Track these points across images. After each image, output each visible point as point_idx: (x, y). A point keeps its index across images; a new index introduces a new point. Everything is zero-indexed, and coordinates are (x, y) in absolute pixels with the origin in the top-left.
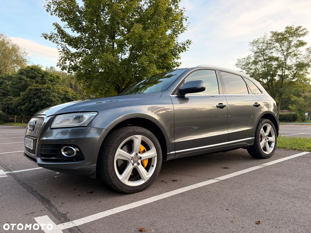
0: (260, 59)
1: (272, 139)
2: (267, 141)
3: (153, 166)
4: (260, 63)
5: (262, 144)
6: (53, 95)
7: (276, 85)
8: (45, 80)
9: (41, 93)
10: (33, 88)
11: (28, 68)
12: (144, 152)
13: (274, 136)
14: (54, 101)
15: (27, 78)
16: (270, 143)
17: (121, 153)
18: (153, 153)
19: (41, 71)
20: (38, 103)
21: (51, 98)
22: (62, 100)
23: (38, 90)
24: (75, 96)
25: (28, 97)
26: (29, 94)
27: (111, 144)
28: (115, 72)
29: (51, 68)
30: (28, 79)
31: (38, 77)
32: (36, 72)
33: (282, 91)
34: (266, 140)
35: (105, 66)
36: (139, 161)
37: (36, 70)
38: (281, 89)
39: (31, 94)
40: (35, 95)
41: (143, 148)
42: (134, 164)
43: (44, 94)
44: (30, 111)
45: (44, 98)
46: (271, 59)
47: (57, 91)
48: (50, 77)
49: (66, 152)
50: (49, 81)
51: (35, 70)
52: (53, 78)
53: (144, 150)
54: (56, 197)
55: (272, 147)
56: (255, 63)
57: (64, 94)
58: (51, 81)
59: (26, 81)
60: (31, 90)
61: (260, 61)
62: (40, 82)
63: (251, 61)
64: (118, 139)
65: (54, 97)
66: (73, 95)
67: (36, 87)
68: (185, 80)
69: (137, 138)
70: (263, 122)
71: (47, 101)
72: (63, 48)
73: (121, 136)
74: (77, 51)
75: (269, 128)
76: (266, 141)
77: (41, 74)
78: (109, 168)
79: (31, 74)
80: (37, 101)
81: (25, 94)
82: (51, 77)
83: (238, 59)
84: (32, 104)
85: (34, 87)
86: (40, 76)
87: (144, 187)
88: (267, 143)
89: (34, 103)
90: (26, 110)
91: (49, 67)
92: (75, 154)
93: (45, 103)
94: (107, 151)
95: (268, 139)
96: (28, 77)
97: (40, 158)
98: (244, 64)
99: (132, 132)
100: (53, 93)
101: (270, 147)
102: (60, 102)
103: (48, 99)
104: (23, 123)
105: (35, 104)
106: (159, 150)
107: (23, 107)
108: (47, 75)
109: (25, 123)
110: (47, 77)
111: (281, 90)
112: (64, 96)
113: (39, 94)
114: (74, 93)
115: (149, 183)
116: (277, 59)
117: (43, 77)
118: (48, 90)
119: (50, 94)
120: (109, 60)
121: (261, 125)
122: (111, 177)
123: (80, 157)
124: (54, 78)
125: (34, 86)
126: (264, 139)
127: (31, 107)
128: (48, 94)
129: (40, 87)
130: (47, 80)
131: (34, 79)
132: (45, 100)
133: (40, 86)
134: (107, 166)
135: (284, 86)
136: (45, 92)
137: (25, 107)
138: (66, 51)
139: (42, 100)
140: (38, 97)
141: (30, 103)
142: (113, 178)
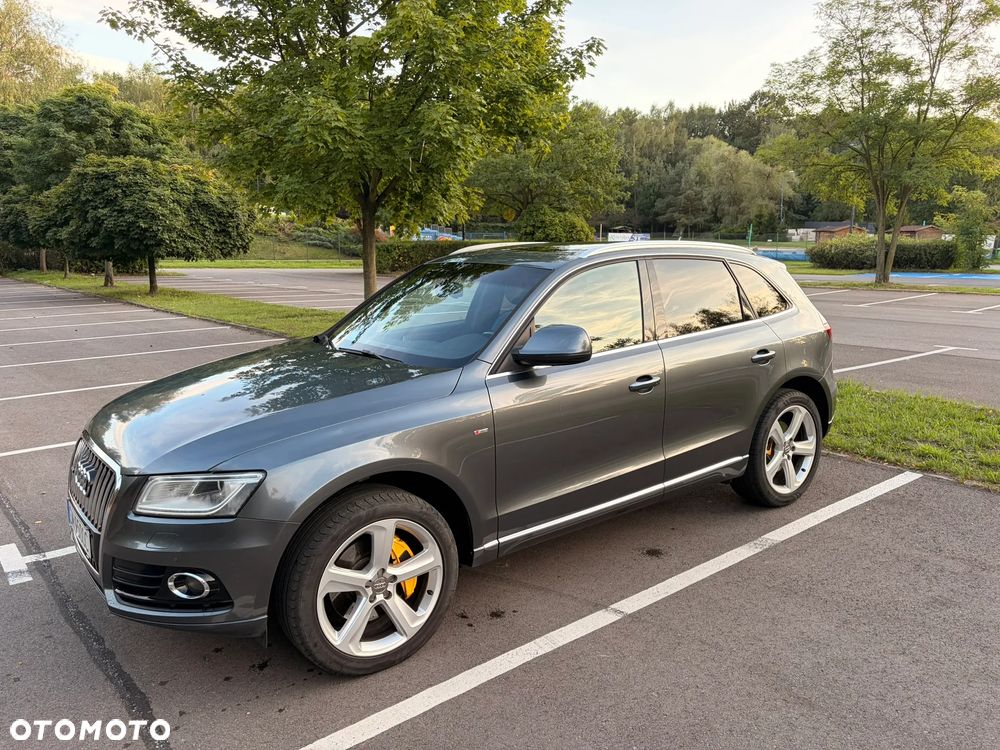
0: (847, 64)
1: (807, 447)
2: (789, 457)
3: (430, 593)
4: (846, 77)
5: (771, 469)
6: (155, 195)
7: (894, 158)
8: (127, 136)
9: (115, 186)
10: (89, 170)
11: (67, 96)
12: (405, 557)
13: (812, 439)
14: (163, 215)
15: (67, 131)
16: (797, 460)
17: (335, 578)
18: (432, 559)
19: (109, 107)
20: (109, 223)
21: (150, 205)
22: (188, 211)
23: (105, 176)
24: (230, 195)
25: (74, 200)
26: (79, 191)
27: (305, 559)
28: (349, 156)
29: (147, 69)
30: (72, 136)
31: (101, 127)
32: (94, 112)
33: (908, 180)
34: (785, 453)
35: (316, 139)
36: (391, 588)
37: (93, 104)
38: (909, 173)
39: (83, 192)
40: (96, 193)
41: (402, 547)
42: (375, 597)
43: (126, 193)
44: (86, 246)
45: (127, 204)
46: (888, 64)
47: (168, 179)
48: (141, 125)
49: (184, 587)
50: (141, 138)
51: (89, 103)
52: (150, 129)
53: (406, 552)
54: (166, 683)
55: (803, 470)
56: (834, 74)
57: (192, 189)
58: (147, 138)
59: (63, 141)
60: (83, 176)
61: (850, 72)
62: (111, 143)
63: (819, 70)
64: (326, 541)
65: (161, 201)
66: (225, 194)
67: (99, 166)
68: (536, 316)
69: (383, 528)
70: (780, 404)
71: (137, 216)
72: (173, 63)
73: (335, 533)
74: (224, 65)
75: (801, 415)
76: (786, 457)
77: (112, 117)
78: (302, 624)
79: (78, 119)
80: (105, 215)
81: (65, 193)
82: (145, 126)
83: (773, 65)
84: (92, 224)
85: (94, 169)
86: (110, 122)
87: (405, 653)
88: (790, 462)
89: (98, 221)
90: (72, 243)
91: (140, 67)
92: (207, 591)
93: (133, 223)
94: (297, 578)
95: (793, 449)
96: (69, 127)
97: (112, 591)
98: (793, 80)
99: (367, 515)
100: (156, 190)
101: (797, 471)
102: (181, 218)
103: (142, 209)
104: (69, 274)
105: (100, 225)
106: (449, 547)
107: (64, 234)
108: (133, 121)
109: (76, 271)
110: (133, 127)
111: (907, 177)
112: (192, 197)
113: (112, 191)
114: (226, 184)
115: (420, 641)
116: (904, 67)
117: (117, 125)
118: (139, 178)
119: (146, 193)
120: (327, 121)
121: (774, 412)
122: (311, 645)
123: (219, 597)
124: (154, 129)
125: (92, 161)
126: (780, 453)
127: (90, 235)
128: (141, 191)
129: (111, 167)
130: (132, 138)
131: (91, 132)
132: (131, 211)
133: (113, 163)
134: (297, 619)
135: (919, 162)
136: (128, 186)
137: (72, 233)
138: (185, 70)
139: (121, 211)
140: (109, 202)
141: (86, 221)
142: (315, 645)
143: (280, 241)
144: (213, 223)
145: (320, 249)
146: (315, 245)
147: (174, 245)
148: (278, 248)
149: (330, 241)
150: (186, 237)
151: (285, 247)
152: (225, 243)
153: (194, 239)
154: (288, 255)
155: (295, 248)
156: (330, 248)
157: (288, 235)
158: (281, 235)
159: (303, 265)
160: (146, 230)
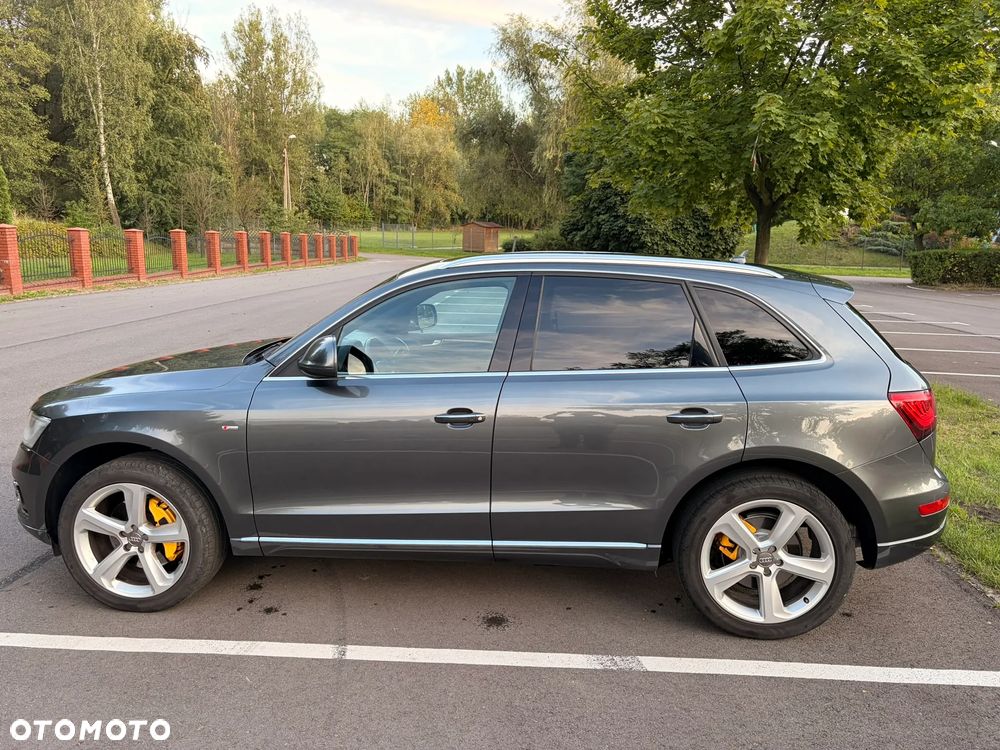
143: (839, 246)
144: (698, 227)
145: (883, 256)
146: (877, 251)
147: (655, 247)
148: (836, 253)
149: (896, 248)
150: (668, 240)
151: (844, 253)
152: (708, 246)
153: (675, 242)
154: (844, 261)
155: (855, 254)
156: (895, 255)
157: (850, 240)
158: (842, 240)
159: (855, 272)
160: (632, 233)
